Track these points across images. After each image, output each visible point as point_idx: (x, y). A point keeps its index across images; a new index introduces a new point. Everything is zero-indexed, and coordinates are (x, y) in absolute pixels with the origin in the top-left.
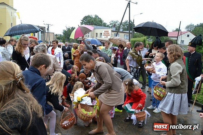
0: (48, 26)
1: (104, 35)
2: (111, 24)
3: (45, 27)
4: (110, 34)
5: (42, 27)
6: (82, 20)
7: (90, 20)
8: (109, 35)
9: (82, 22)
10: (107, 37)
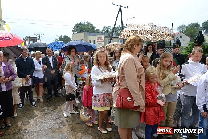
0: (40, 36)
1: (97, 42)
2: (103, 30)
3: (36, 38)
4: (104, 40)
5: (33, 38)
6: (73, 28)
7: (82, 27)
8: (103, 42)
9: (73, 30)
10: (101, 43)
